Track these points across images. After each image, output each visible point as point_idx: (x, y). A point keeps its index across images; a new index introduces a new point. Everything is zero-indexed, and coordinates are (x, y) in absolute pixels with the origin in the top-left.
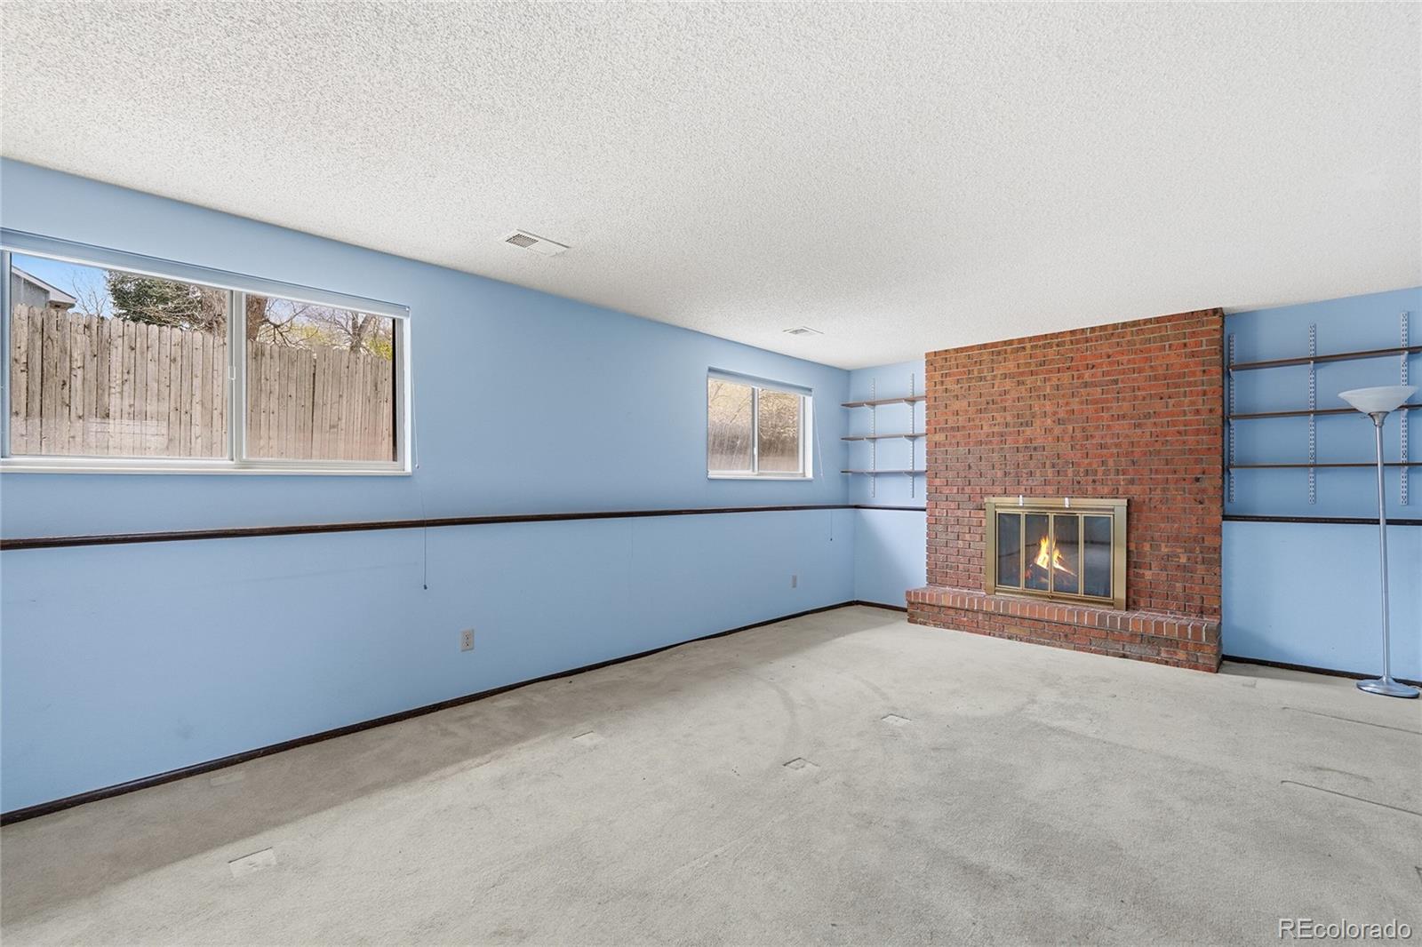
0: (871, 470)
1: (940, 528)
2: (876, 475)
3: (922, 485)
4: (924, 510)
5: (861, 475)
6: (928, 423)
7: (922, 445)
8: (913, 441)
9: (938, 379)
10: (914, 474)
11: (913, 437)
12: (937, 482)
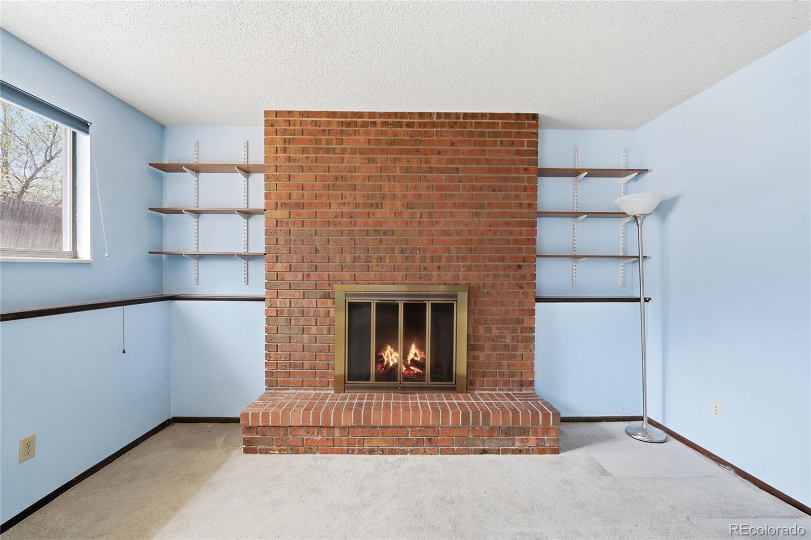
0: (193, 250)
1: (281, 320)
2: (200, 257)
3: (259, 270)
4: (263, 300)
5: (177, 257)
6: (267, 196)
7: (259, 224)
8: (248, 219)
9: (280, 145)
10: (248, 257)
11: (247, 214)
12: (279, 267)
